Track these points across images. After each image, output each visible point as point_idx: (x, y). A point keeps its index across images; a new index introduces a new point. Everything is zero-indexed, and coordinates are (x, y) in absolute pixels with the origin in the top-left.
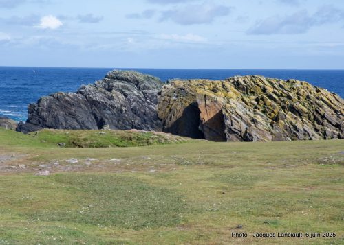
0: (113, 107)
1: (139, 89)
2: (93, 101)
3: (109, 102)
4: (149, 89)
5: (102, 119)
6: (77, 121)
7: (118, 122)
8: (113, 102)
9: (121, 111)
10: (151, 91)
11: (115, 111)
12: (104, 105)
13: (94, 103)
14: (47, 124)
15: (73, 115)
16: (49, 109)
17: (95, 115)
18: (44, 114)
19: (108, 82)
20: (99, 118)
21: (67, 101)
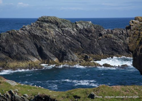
0: (48, 39)
1: (59, 27)
2: (35, 35)
3: (45, 36)
4: (65, 27)
5: (41, 47)
6: (25, 48)
7: (51, 49)
8: (47, 36)
9: (53, 41)
10: (66, 29)
11: (49, 41)
12: (42, 38)
13: (35, 37)
14: (5, 51)
15: (22, 45)
16: (7, 41)
17: (36, 44)
18: (4, 44)
19: (39, 24)
20: (39, 46)
21: (18, 36)
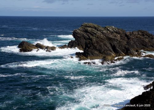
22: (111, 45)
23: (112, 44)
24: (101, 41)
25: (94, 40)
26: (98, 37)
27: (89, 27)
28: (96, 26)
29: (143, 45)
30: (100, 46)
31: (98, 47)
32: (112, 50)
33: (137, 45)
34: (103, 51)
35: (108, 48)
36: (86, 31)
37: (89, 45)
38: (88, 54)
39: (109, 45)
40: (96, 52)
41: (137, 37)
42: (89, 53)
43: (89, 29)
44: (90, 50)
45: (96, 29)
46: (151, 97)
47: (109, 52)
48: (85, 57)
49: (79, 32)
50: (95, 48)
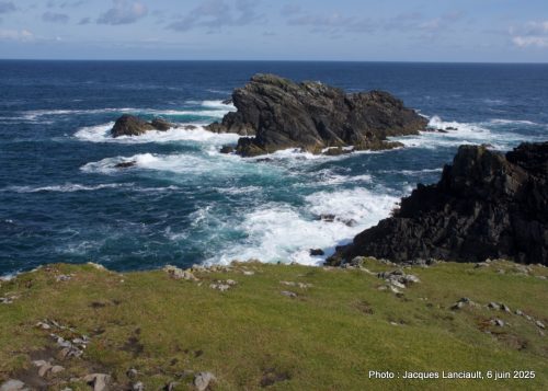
22: (315, 122)
23: (317, 119)
24: (293, 114)
25: (279, 110)
26: (286, 106)
27: (267, 82)
28: (282, 80)
29: (381, 122)
30: (292, 123)
31: (286, 126)
32: (316, 132)
33: (368, 123)
34: (297, 134)
35: (308, 128)
36: (261, 92)
37: (267, 122)
38: (265, 141)
39: (309, 122)
40: (283, 138)
41: (368, 105)
42: (268, 138)
43: (268, 87)
44: (268, 132)
45: (281, 86)
46: (397, 230)
47: (310, 136)
48: (258, 149)
49: (246, 93)
50: (280, 128)
